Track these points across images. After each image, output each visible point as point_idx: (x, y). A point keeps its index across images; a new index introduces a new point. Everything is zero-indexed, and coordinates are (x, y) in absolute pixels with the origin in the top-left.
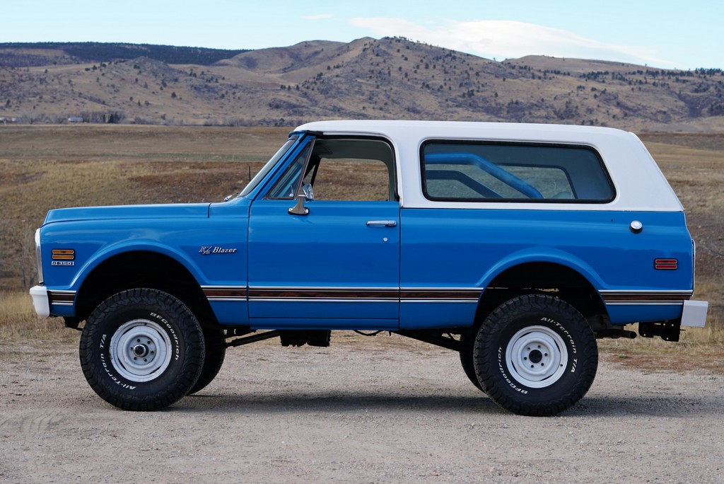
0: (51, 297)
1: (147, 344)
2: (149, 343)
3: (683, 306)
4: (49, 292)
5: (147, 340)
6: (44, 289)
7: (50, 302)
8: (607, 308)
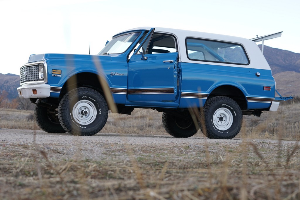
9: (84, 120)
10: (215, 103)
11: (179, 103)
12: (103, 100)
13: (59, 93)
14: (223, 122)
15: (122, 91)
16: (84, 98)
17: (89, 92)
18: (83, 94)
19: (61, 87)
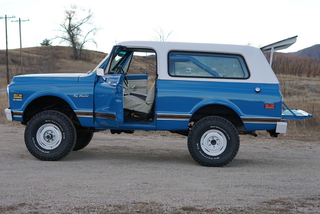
0: (13, 114)
1: (51, 133)
2: (52, 132)
3: (276, 124)
4: (12, 112)
5: (51, 132)
6: (10, 110)
7: (12, 116)
8: (244, 124)
9: (50, 144)
10: (202, 125)
11: (156, 125)
12: (67, 124)
13: (21, 117)
14: (216, 145)
15: (88, 114)
16: (47, 122)
17: (52, 116)
18: (46, 117)
19: (22, 112)
